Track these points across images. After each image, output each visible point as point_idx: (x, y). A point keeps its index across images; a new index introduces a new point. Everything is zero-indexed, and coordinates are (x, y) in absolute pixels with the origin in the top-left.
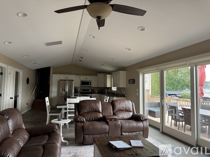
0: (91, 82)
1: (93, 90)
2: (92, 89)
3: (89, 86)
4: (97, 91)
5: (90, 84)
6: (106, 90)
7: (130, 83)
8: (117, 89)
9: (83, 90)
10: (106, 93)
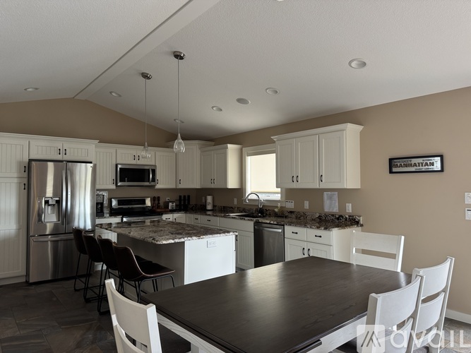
0: (154, 171)
1: (159, 197)
2: (154, 197)
3: (147, 184)
4: (173, 202)
5: (154, 179)
6: (209, 199)
7: (394, 170)
8: (281, 193)
9: (120, 202)
10: (209, 207)
